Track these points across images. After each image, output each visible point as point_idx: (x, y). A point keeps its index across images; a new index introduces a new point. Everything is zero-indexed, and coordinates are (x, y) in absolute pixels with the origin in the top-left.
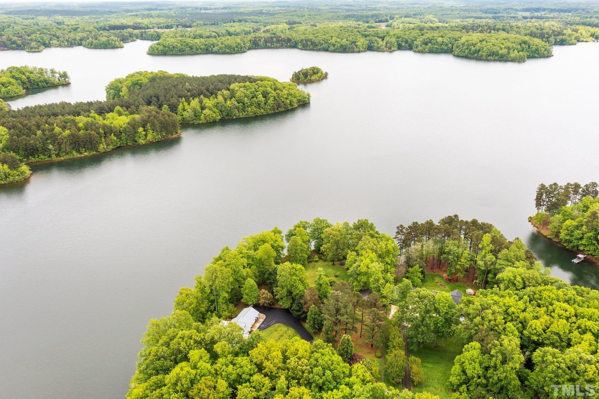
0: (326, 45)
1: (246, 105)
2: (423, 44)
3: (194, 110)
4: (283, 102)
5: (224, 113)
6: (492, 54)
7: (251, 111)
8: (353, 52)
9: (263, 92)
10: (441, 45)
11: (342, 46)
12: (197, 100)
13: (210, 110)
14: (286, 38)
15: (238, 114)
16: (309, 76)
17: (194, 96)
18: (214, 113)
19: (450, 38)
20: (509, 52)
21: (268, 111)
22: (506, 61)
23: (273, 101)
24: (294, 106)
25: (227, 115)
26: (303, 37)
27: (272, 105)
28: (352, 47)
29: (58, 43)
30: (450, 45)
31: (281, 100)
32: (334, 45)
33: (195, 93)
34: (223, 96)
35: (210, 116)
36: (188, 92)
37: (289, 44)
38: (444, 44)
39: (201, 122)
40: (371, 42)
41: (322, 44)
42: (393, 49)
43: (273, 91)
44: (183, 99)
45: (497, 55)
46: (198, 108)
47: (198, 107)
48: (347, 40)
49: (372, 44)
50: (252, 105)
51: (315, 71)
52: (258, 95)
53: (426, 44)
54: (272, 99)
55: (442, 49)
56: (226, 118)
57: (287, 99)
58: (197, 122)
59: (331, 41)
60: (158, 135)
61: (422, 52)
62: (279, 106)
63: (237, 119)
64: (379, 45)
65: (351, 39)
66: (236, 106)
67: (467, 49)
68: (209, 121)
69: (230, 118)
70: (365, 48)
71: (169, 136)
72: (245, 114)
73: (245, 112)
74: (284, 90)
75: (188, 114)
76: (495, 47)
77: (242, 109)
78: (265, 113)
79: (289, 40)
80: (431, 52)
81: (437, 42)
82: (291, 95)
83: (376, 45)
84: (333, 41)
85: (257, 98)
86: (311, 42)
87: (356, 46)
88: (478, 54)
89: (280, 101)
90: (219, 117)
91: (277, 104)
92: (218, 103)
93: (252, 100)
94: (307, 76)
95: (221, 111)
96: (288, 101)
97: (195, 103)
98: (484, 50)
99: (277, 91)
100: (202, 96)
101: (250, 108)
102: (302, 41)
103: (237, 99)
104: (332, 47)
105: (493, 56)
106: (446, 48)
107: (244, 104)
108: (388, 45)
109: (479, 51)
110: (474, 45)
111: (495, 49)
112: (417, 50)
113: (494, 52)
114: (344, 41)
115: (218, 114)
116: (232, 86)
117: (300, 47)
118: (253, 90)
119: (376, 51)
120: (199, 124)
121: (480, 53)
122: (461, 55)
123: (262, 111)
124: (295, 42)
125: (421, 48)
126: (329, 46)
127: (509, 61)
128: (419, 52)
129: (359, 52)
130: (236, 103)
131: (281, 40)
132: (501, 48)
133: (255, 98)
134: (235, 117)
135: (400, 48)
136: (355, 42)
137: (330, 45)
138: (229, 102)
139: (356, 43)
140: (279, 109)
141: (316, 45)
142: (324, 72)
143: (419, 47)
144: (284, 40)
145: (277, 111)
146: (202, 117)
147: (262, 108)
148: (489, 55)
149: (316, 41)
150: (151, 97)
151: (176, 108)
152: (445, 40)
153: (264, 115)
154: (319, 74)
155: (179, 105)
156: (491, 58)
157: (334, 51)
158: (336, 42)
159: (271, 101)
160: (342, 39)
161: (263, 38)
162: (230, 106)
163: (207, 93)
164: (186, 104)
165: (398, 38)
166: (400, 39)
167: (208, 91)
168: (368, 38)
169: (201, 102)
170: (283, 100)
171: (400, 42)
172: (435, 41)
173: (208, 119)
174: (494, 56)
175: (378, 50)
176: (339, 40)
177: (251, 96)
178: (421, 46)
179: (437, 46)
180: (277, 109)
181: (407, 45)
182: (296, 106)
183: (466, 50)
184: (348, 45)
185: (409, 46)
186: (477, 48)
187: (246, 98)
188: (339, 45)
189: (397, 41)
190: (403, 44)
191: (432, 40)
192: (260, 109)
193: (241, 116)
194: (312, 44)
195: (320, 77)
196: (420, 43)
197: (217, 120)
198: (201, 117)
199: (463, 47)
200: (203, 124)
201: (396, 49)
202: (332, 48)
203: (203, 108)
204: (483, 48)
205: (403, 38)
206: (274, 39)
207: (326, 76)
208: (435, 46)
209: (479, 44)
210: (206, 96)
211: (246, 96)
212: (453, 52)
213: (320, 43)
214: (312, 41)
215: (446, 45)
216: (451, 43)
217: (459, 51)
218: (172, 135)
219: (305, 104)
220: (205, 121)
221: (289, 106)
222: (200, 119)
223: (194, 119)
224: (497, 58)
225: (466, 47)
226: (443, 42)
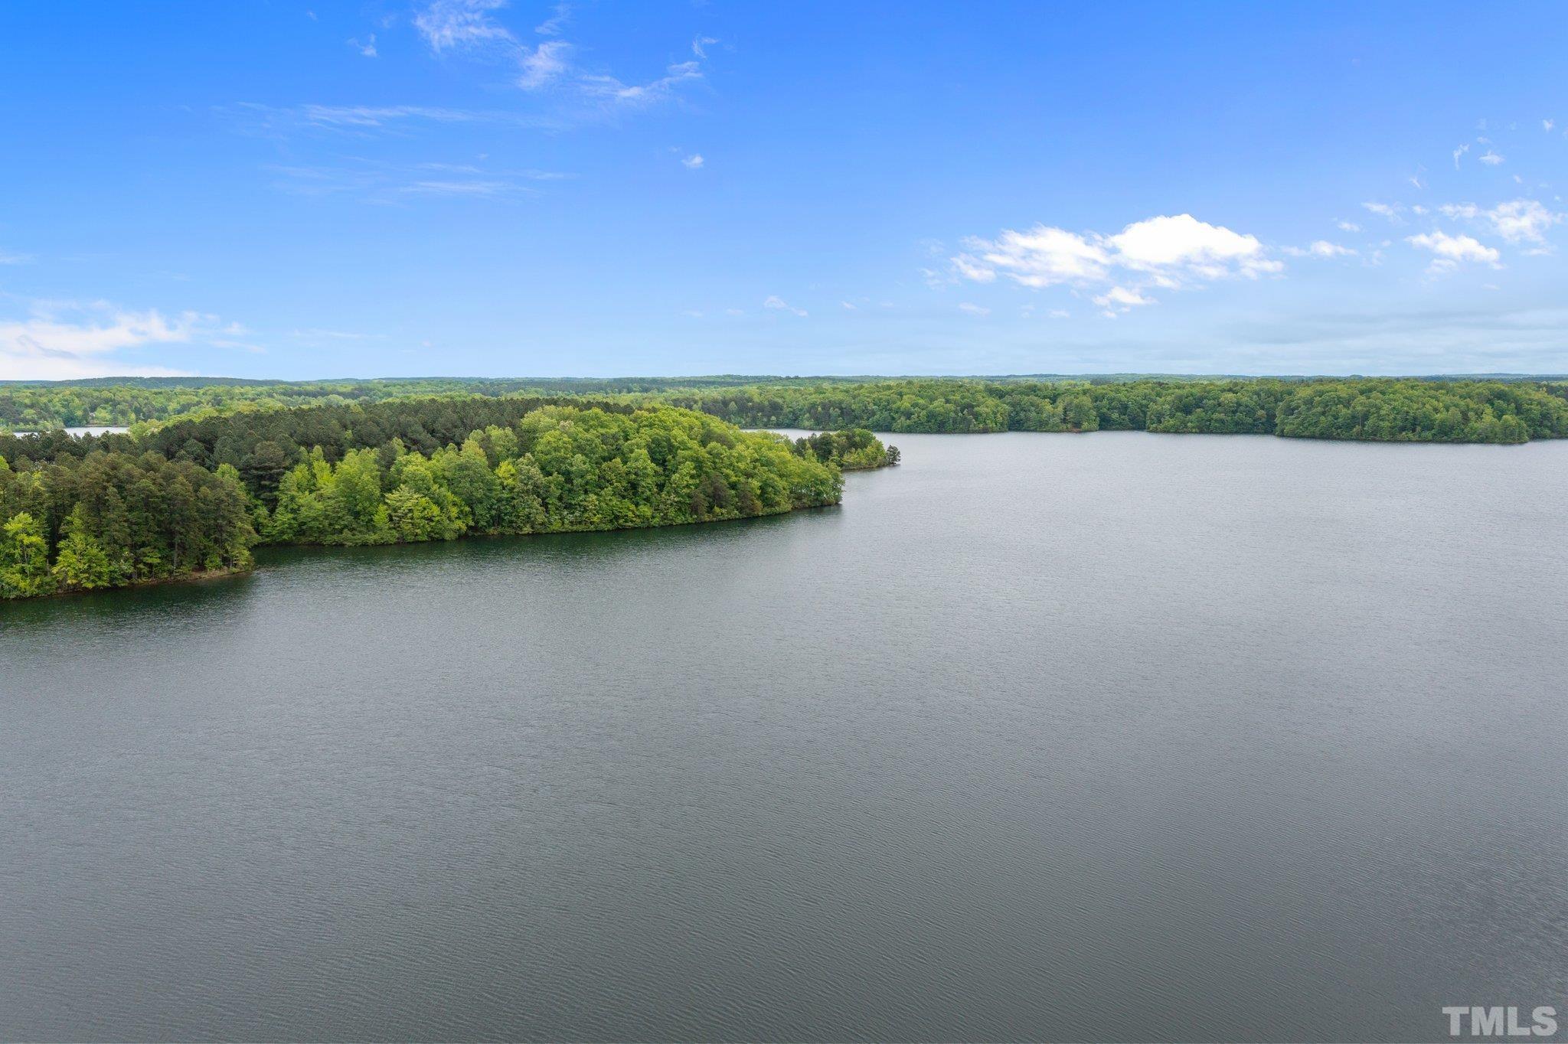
0: (886, 414)
1: (577, 481)
2: (1178, 409)
3: (350, 488)
4: (733, 486)
5: (479, 510)
6: (1409, 425)
7: (597, 506)
8: (967, 431)
9: (656, 442)
10: (1234, 412)
11: (931, 416)
12: (372, 454)
13: (418, 490)
14: (766, 403)
15: (541, 518)
16: (835, 452)
17: (362, 442)
18: (437, 503)
19: (1258, 395)
20: (1466, 418)
21: (672, 513)
22: (1463, 440)
23: (692, 477)
24: (778, 504)
25: (497, 520)
26: (816, 398)
27: (686, 491)
28: (964, 419)
29: (109, 417)
30: (1261, 413)
31: (727, 476)
32: (908, 415)
33: (371, 434)
34: (486, 443)
35: (416, 514)
36: (345, 427)
37: (773, 418)
38: (1241, 408)
39: (372, 538)
40: (1018, 409)
41: (873, 413)
42: (1085, 425)
43: (694, 444)
44: (318, 449)
45: (1430, 428)
46: (369, 481)
47: (366, 477)
48: (947, 401)
49: (1022, 414)
50: (601, 482)
51: (857, 439)
52: (632, 451)
53: (1187, 410)
54: (688, 467)
55: (1237, 424)
56: (491, 531)
57: (748, 475)
58: (359, 538)
59: (899, 403)
60: (112, 557)
61: (1178, 430)
62: (716, 498)
63: (535, 536)
64: (1044, 415)
65: (957, 397)
66: (536, 486)
67: (1323, 413)
68: (410, 538)
69: (509, 531)
70: (1002, 424)
71: (184, 569)
72: (571, 517)
73: (569, 507)
74: (740, 447)
75: (319, 506)
76: (1415, 406)
77: (560, 499)
78: (656, 521)
79: (775, 408)
80: (1205, 429)
81: (1219, 405)
82: (768, 463)
83: (1033, 415)
84: (906, 403)
85: (625, 462)
86: (841, 409)
87: (976, 416)
88: (1363, 426)
89: (725, 482)
90: (460, 524)
91: (710, 490)
92: (462, 468)
93: (604, 465)
94: (830, 452)
95: (470, 502)
96: (755, 483)
97: (357, 464)
98: (1383, 412)
99: (713, 444)
100: (397, 443)
101: (593, 497)
102: (813, 406)
103: (544, 457)
104: (903, 418)
105: (1414, 430)
106: (1250, 421)
107: (568, 476)
108: (1071, 414)
109: (1366, 417)
110: (1347, 403)
111: (1414, 409)
112: (1161, 426)
113: (1415, 419)
114: (936, 403)
115: (454, 511)
116: (529, 419)
117: (807, 423)
118: (614, 430)
119: (1035, 431)
120: (365, 545)
121: (1370, 422)
122: (1306, 433)
123: (646, 510)
124: (794, 413)
125: (1172, 422)
126: (893, 419)
127: (1469, 442)
128: (1166, 431)
129: (985, 431)
130: (535, 471)
131: (752, 408)
132: (1436, 410)
133: (618, 460)
134: (527, 529)
135: (1105, 424)
136: (973, 407)
137: (896, 416)
138: (505, 468)
139: (976, 409)
140: (717, 509)
141: (856, 417)
142: (886, 448)
143: (1167, 418)
144: (760, 408)
145: (706, 518)
146: (381, 515)
147: (647, 500)
148: (1403, 429)
149: (853, 407)
150: (184, 440)
151: (275, 478)
152: (1245, 400)
153: (649, 529)
154: (869, 450)
155: (290, 468)
156: (1410, 435)
157: (909, 430)
158: (915, 405)
159: (683, 475)
160: (932, 400)
161: (700, 403)
162: (510, 481)
163: (424, 436)
164: (321, 466)
165: (1096, 399)
166: (1105, 402)
167: (433, 432)
168: (1008, 399)
169: (388, 462)
170: (734, 479)
171: (1105, 410)
172: (1216, 402)
173: (406, 527)
174: (1418, 429)
175: (1042, 426)
176: (921, 401)
177: (602, 450)
178: (1172, 416)
179: (1222, 416)
180: (710, 509)
181: (1126, 417)
182: (788, 507)
183: (1322, 418)
184: (952, 414)
185: (1132, 420)
186: (1359, 408)
187: (579, 457)
188: (924, 412)
189: (1098, 408)
190: (1115, 416)
191: (1201, 399)
192: (637, 505)
193: (556, 526)
194: (842, 414)
195: (875, 459)
196: (1167, 406)
197: (447, 536)
198: (376, 518)
199: (1309, 409)
200: (381, 547)
201: (1095, 425)
202: (902, 421)
203: (389, 486)
204: (1379, 409)
205: (1111, 400)
206: (733, 405)
207: (895, 459)
208: (1216, 416)
209: (1362, 399)
210: (412, 444)
211: (580, 449)
212: (1278, 428)
213: (865, 410)
214: (843, 406)
215: (1250, 412)
216: (1262, 408)
217: (1296, 422)
218: (201, 567)
219: (823, 505)
220: (392, 536)
221: (759, 503)
222: (371, 526)
223: (346, 526)
224: (1428, 434)
225: (1319, 409)
226: (1239, 404)
